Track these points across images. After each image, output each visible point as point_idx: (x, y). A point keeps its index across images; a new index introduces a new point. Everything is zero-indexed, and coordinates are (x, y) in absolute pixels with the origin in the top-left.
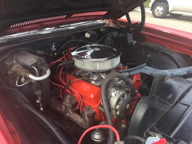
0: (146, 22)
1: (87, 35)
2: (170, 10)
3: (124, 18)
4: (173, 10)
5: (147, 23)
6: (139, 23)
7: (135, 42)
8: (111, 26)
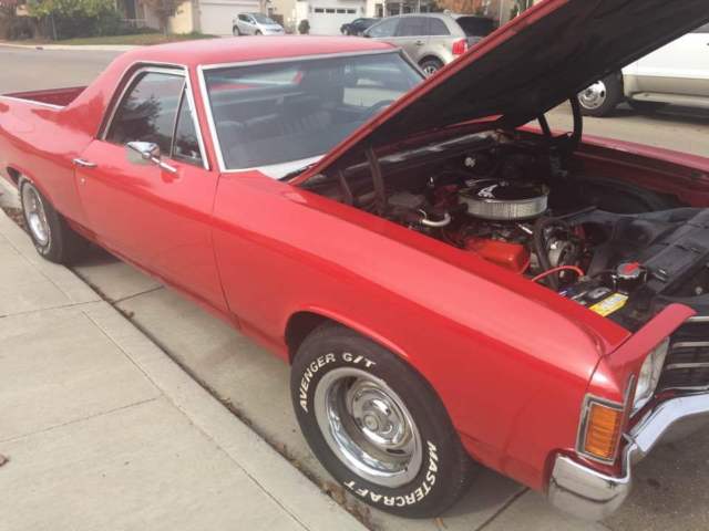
0: (584, 132)
1: (469, 162)
2: (627, 90)
3: (534, 125)
4: (636, 90)
5: (586, 136)
6: (570, 135)
7: (565, 173)
8: (502, 142)
